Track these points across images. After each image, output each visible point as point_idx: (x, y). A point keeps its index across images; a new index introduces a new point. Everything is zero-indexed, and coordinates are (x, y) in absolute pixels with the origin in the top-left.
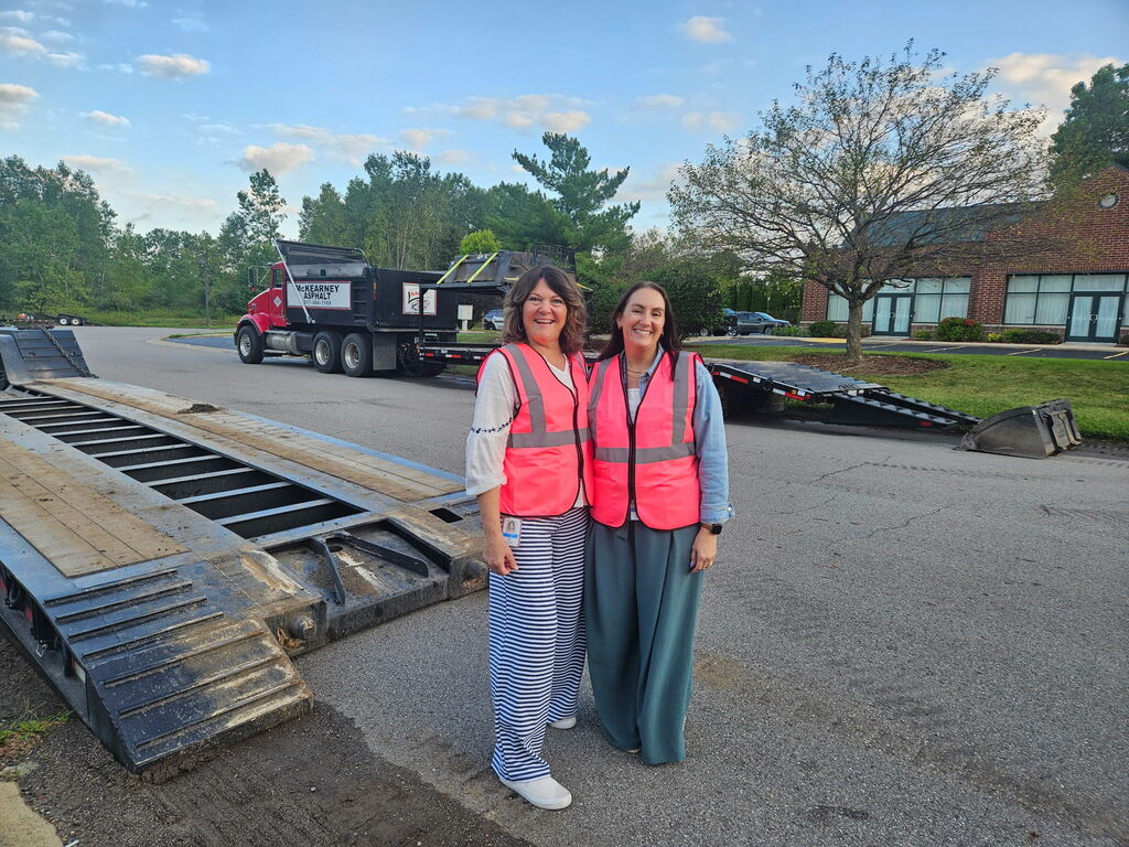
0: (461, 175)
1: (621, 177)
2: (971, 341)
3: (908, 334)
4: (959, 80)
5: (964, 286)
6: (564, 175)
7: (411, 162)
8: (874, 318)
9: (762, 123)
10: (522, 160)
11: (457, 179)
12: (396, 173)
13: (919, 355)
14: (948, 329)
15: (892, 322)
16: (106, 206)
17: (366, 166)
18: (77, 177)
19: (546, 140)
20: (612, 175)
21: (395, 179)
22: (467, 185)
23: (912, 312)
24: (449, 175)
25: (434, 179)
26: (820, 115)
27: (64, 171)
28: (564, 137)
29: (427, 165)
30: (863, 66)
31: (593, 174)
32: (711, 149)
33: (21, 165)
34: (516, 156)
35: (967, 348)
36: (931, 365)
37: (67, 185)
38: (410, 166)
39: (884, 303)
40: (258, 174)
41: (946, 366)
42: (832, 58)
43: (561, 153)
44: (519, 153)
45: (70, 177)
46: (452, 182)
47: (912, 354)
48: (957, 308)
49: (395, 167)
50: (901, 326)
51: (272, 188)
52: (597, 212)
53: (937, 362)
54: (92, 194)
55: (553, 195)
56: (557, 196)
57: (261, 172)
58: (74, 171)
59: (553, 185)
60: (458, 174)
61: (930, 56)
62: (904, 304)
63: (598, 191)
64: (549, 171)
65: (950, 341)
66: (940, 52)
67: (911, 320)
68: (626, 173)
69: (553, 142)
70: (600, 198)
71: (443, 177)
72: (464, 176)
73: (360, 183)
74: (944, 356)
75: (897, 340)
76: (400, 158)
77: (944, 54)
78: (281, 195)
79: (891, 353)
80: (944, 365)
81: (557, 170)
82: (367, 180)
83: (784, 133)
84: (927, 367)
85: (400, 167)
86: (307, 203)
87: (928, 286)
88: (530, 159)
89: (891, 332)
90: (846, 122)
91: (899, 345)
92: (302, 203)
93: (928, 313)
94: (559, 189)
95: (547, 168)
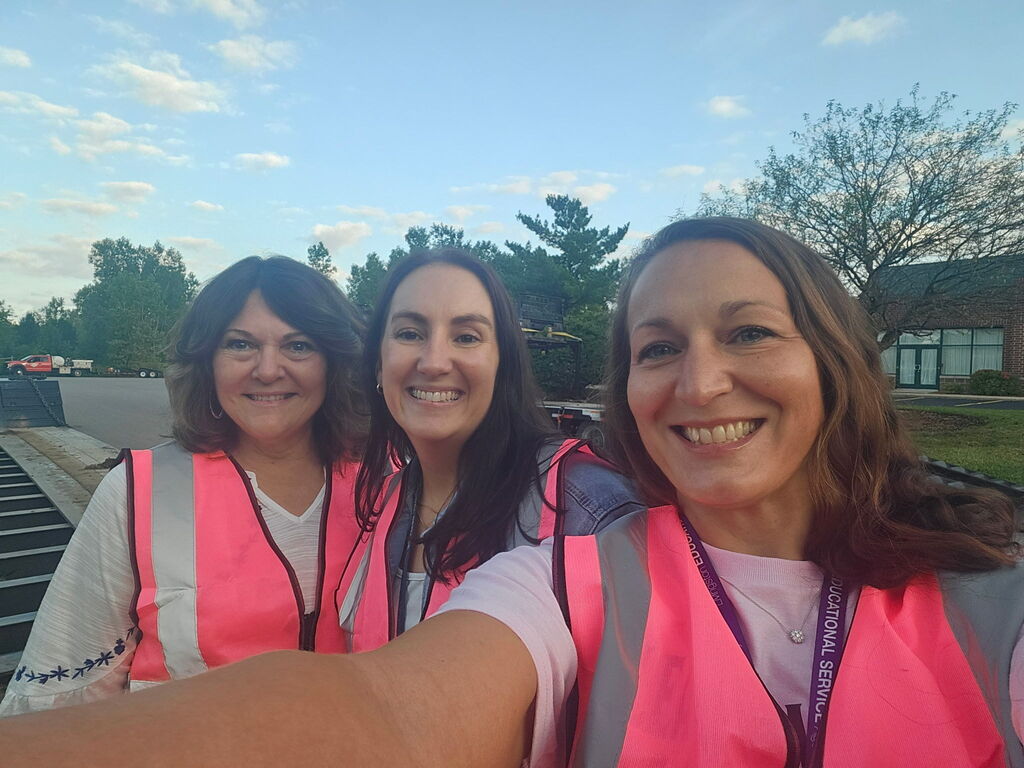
0: (489, 242)
1: (622, 233)
2: (1009, 395)
3: (936, 386)
4: (973, 117)
5: (996, 338)
6: (565, 233)
7: (447, 232)
8: (898, 370)
9: (760, 172)
10: (527, 221)
11: (486, 246)
12: (432, 242)
13: (949, 409)
14: (981, 382)
15: (918, 374)
16: (192, 277)
17: (407, 237)
18: (170, 253)
19: (550, 201)
20: (613, 231)
21: (431, 247)
22: (494, 250)
23: (939, 364)
24: (478, 242)
25: (466, 247)
26: (821, 163)
27: (159, 249)
28: (566, 198)
29: (461, 235)
30: (866, 112)
31: (594, 231)
32: (706, 198)
33: (127, 246)
34: (520, 216)
35: (1004, 402)
36: (964, 421)
37: (161, 261)
38: (445, 236)
39: (908, 355)
40: (314, 246)
41: (983, 424)
42: (831, 104)
43: (564, 213)
44: (523, 214)
45: (164, 254)
46: (482, 248)
47: (941, 408)
48: (990, 360)
49: (432, 237)
50: (928, 378)
51: (326, 258)
52: (599, 267)
53: (971, 418)
54: (180, 267)
55: (554, 251)
56: (559, 252)
57: (318, 244)
58: (166, 249)
59: (555, 242)
60: (487, 241)
61: (939, 99)
62: (929, 357)
63: (599, 247)
64: (552, 230)
65: (984, 395)
66: (949, 95)
67: (939, 373)
68: (626, 228)
69: (556, 203)
70: (601, 254)
71: (473, 245)
72: (492, 243)
73: (400, 252)
74: (980, 412)
75: (925, 393)
76: (437, 230)
77: (954, 96)
78: (333, 264)
79: (916, 407)
80: (980, 421)
81: (559, 228)
82: (407, 248)
83: (783, 180)
84: (961, 425)
85: (436, 237)
86: (355, 270)
87: (955, 337)
88: (533, 219)
89: (917, 384)
90: (850, 168)
91: (926, 398)
92: (350, 269)
93: (958, 364)
94: (561, 246)
95: (550, 227)
